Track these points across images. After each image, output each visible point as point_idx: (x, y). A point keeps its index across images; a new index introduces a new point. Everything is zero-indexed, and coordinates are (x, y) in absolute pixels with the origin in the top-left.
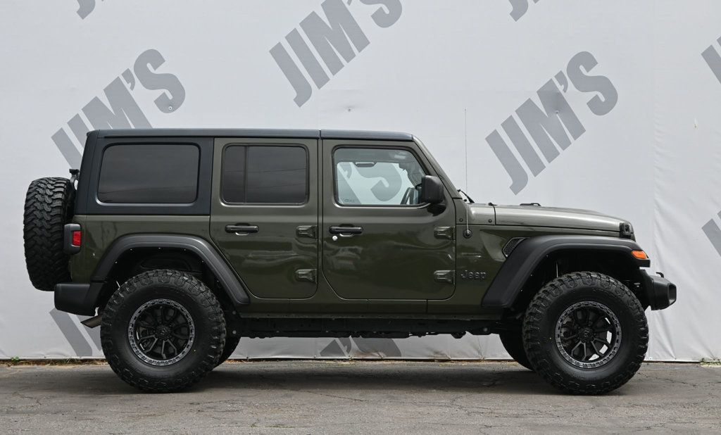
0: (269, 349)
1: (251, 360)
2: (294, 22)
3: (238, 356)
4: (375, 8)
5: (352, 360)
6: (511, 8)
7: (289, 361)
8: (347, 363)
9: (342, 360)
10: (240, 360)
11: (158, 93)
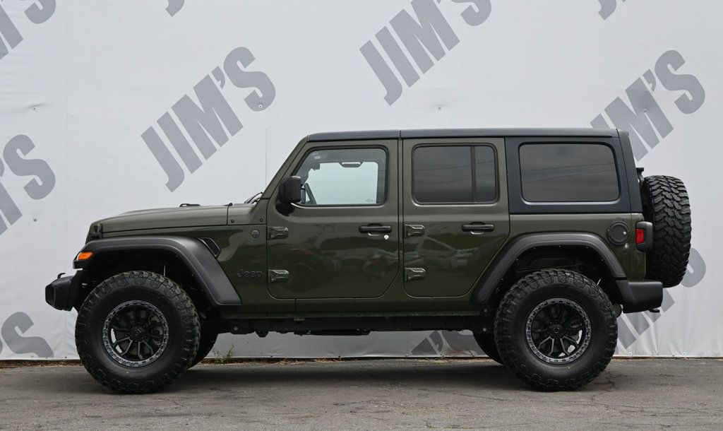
0: (360, 348)
1: (343, 359)
2: (384, 20)
3: (330, 355)
4: (465, 6)
5: (444, 358)
6: (599, 7)
7: (381, 360)
8: (440, 361)
9: (434, 358)
10: (332, 359)
11: (248, 91)
